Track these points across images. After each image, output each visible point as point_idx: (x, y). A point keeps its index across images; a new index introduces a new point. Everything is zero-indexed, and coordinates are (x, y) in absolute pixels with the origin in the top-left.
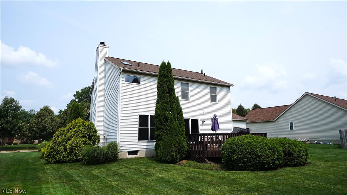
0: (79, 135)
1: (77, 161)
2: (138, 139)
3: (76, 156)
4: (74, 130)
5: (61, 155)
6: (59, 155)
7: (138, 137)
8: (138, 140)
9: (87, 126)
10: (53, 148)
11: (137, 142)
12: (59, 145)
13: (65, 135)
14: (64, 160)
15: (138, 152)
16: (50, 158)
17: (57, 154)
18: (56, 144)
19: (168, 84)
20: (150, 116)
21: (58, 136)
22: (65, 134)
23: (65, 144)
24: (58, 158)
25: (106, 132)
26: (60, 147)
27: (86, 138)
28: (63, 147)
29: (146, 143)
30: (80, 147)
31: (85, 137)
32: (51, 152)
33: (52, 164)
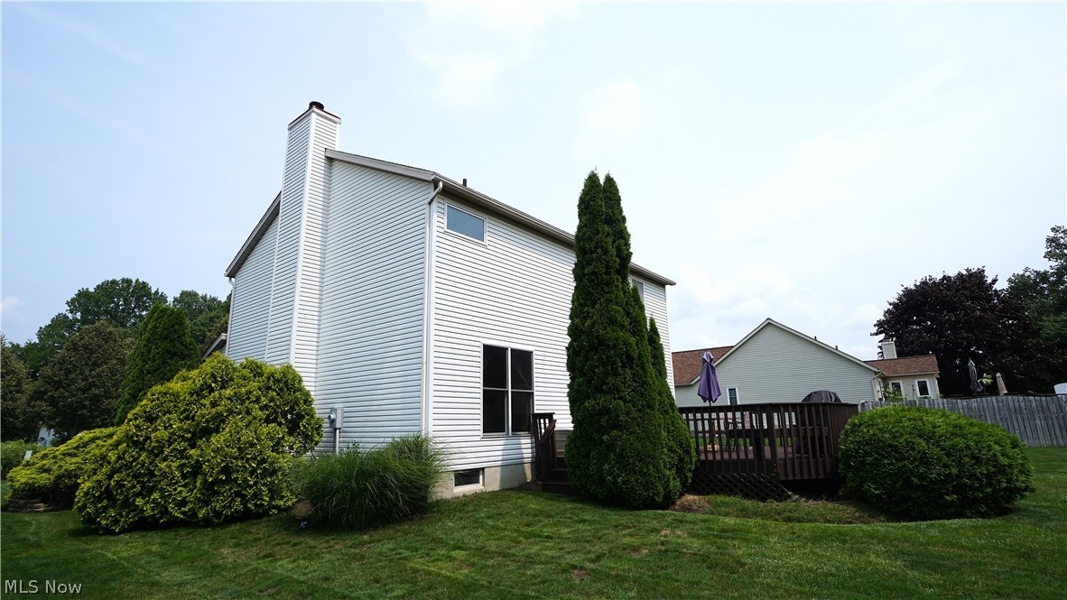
0: (248, 413)
1: (245, 516)
2: (481, 428)
3: (243, 497)
4: (228, 392)
5: (170, 495)
6: (156, 495)
7: (481, 422)
8: (481, 433)
9: (279, 381)
10: (128, 466)
11: (478, 438)
12: (157, 453)
13: (182, 413)
14: (184, 513)
15: (481, 473)
16: (105, 509)
17: (146, 492)
18: (142, 449)
19: (619, 245)
20: (512, 350)
21: (150, 419)
22: (185, 410)
23: (185, 449)
24: (153, 509)
25: (341, 405)
26: (165, 460)
27: (280, 424)
28: (178, 463)
29: (502, 442)
30: (264, 461)
31: (275, 420)
32: (120, 485)
33: (120, 533)
